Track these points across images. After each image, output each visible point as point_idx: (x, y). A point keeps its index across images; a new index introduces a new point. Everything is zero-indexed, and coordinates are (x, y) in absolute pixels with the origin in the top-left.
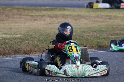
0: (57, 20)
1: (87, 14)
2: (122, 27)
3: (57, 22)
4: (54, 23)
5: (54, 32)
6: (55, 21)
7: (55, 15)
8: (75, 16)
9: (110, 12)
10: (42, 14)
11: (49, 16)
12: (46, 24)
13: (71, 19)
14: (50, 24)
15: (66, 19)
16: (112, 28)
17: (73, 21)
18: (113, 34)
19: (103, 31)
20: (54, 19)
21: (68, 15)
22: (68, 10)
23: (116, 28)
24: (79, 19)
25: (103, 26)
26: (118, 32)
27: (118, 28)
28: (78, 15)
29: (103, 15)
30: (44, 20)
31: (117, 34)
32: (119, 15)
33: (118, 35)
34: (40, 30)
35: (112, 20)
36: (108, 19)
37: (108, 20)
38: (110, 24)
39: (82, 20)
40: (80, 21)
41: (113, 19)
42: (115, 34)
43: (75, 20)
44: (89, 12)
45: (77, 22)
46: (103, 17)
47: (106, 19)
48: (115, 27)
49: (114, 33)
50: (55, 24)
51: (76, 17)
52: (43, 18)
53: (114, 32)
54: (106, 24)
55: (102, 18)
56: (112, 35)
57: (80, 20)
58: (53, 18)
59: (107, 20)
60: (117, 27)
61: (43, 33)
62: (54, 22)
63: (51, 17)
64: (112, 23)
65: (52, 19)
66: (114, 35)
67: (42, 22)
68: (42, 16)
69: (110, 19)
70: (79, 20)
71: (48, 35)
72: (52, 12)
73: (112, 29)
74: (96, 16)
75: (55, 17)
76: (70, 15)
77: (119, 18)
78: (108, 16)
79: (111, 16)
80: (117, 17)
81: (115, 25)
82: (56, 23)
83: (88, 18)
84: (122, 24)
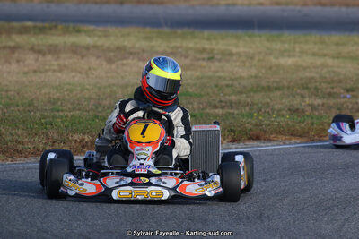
0: (56, 60)
1: (144, 44)
2: (244, 83)
3: (56, 68)
4: (46, 71)
5: (47, 96)
6: (50, 65)
7: (51, 45)
8: (109, 49)
9: (208, 39)
10: (11, 44)
11: (32, 49)
12: (25, 73)
13: (98, 57)
14: (35, 71)
15: (83, 57)
16: (216, 86)
17: (104, 63)
18: (218, 104)
19: (191, 96)
20: (49, 57)
21: (87, 48)
22: (88, 33)
23: (227, 86)
24: (122, 59)
25: (190, 81)
26: (234, 98)
27: (232, 85)
28: (118, 48)
29: (191, 49)
30: (18, 61)
31: (231, 104)
32: (234, 50)
33: (232, 108)
34: (7, 91)
35: (217, 64)
36: (204, 59)
37: (205, 63)
38: (210, 74)
39: (130, 61)
40: (123, 65)
41: (220, 61)
42: (224, 104)
43: (110, 61)
44: (149, 38)
45: (114, 67)
46: (190, 52)
47: (199, 59)
48: (224, 83)
49: (221, 101)
50: (50, 73)
51: (112, 54)
52: (16, 55)
53: (223, 99)
54: (198, 74)
55: (186, 57)
56: (216, 107)
57: (125, 62)
58: (44, 55)
59: (201, 62)
60: (230, 83)
61: (17, 98)
62: (47, 67)
63: (39, 52)
64: (217, 72)
65: (41, 58)
66: (223, 108)
67: (14, 67)
68: (13, 49)
69: (210, 59)
70: (120, 62)
71: (29, 105)
72: (41, 36)
73: (216, 89)
74: (169, 51)
75: (50, 52)
76: (95, 47)
77: (235, 58)
78: (203, 50)
79: (212, 50)
80: (231, 54)
81: (225, 79)
82: (54, 71)
83: (145, 55)
84: (244, 75)
